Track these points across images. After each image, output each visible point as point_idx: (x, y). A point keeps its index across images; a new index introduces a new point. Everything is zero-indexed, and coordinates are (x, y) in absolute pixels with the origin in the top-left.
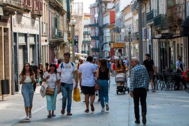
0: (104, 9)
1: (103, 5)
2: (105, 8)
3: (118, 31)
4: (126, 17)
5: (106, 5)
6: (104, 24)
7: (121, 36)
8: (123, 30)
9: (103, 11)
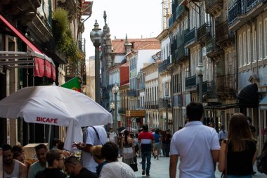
0: (110, 64)
1: (110, 57)
2: (112, 63)
3: (135, 94)
4: (148, 78)
5: (113, 58)
6: (110, 84)
7: (139, 101)
8: (142, 94)
9: (109, 67)
